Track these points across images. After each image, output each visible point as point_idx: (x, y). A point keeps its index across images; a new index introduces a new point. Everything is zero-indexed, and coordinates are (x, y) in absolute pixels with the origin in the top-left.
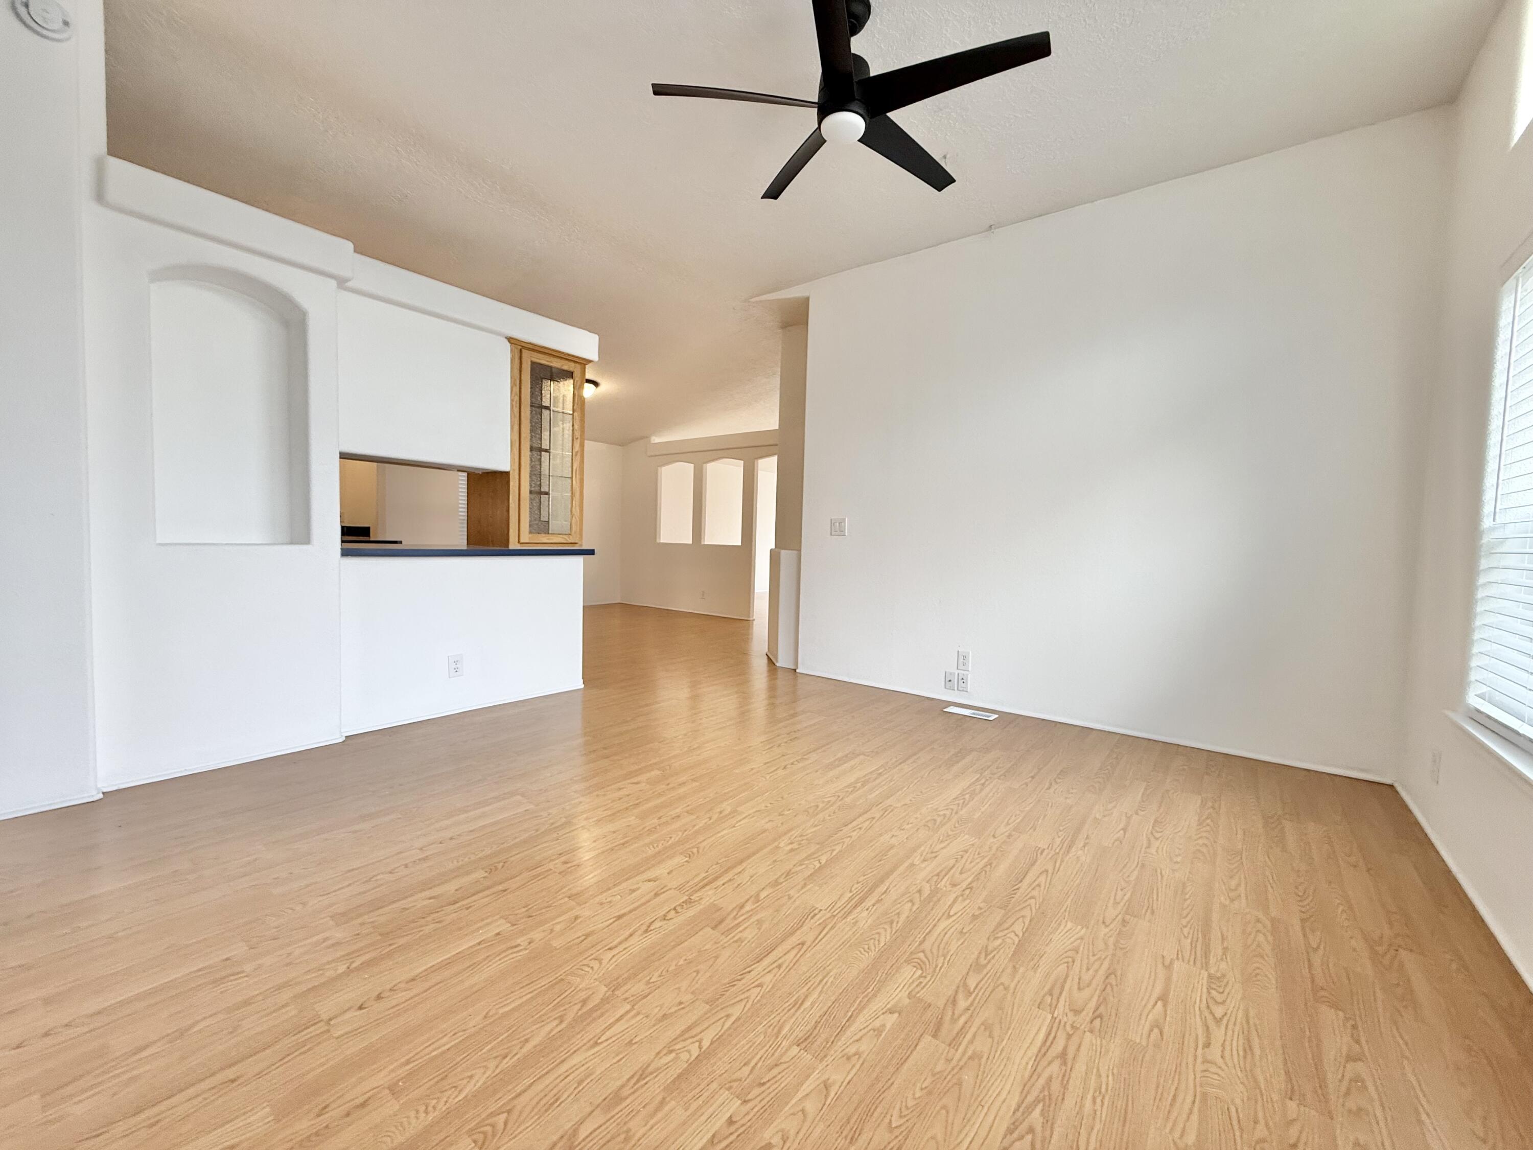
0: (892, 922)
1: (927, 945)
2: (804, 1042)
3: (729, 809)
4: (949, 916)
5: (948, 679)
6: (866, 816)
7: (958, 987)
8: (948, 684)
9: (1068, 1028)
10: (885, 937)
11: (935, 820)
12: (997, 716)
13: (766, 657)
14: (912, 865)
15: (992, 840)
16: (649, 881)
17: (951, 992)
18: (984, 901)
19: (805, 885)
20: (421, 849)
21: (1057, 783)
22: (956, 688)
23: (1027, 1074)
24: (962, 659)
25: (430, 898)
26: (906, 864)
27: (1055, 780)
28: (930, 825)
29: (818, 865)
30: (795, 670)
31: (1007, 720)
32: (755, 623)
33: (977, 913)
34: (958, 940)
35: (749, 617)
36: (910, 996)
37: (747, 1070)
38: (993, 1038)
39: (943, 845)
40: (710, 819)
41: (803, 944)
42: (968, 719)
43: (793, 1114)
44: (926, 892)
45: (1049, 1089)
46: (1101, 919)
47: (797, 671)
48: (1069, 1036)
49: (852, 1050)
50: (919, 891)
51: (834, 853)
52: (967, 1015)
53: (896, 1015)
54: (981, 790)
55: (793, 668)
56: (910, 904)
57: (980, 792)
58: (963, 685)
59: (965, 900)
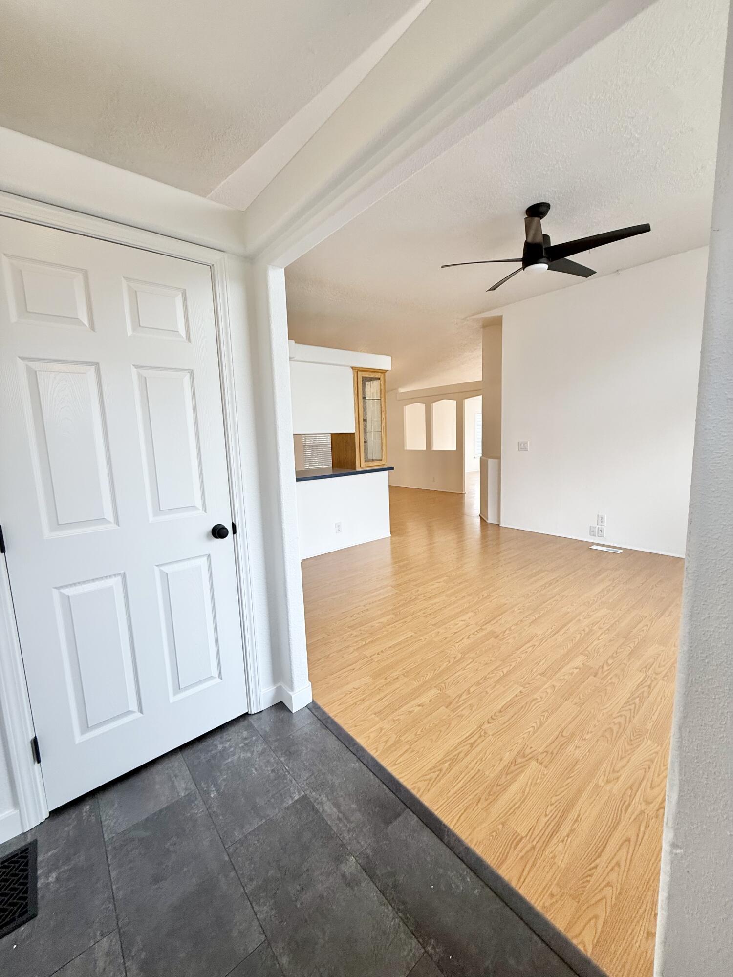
0: (572, 640)
1: (589, 649)
2: (542, 674)
3: (486, 595)
4: (599, 640)
5: (592, 530)
6: (553, 599)
7: (604, 663)
8: (592, 533)
9: (653, 678)
10: (570, 645)
11: (589, 602)
12: (622, 551)
13: (479, 517)
14: (579, 620)
15: (619, 612)
16: (462, 621)
17: (601, 664)
18: (615, 635)
19: (530, 625)
20: (364, 606)
21: (656, 587)
22: (597, 535)
23: (634, 690)
24: (600, 519)
25: (379, 623)
26: (576, 619)
27: (656, 585)
28: (587, 604)
29: (534, 618)
30: (499, 525)
31: (629, 553)
32: (466, 495)
33: (613, 639)
34: (603, 648)
35: (462, 491)
36: (583, 664)
37: (523, 680)
38: (620, 679)
39: (594, 613)
40: (479, 598)
41: (535, 646)
42: (604, 552)
43: (543, 692)
44: (587, 630)
45: (643, 694)
46: (673, 644)
47: (500, 525)
48: (652, 681)
49: (562, 678)
50: (584, 630)
51: (541, 614)
52: (609, 671)
53: (578, 670)
54: (613, 589)
55: (497, 523)
56: (580, 635)
57: (612, 590)
58: (601, 533)
59: (606, 634)
